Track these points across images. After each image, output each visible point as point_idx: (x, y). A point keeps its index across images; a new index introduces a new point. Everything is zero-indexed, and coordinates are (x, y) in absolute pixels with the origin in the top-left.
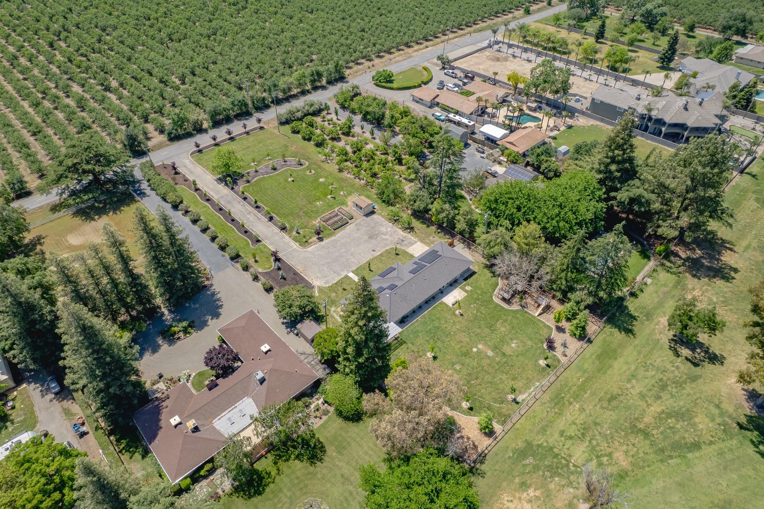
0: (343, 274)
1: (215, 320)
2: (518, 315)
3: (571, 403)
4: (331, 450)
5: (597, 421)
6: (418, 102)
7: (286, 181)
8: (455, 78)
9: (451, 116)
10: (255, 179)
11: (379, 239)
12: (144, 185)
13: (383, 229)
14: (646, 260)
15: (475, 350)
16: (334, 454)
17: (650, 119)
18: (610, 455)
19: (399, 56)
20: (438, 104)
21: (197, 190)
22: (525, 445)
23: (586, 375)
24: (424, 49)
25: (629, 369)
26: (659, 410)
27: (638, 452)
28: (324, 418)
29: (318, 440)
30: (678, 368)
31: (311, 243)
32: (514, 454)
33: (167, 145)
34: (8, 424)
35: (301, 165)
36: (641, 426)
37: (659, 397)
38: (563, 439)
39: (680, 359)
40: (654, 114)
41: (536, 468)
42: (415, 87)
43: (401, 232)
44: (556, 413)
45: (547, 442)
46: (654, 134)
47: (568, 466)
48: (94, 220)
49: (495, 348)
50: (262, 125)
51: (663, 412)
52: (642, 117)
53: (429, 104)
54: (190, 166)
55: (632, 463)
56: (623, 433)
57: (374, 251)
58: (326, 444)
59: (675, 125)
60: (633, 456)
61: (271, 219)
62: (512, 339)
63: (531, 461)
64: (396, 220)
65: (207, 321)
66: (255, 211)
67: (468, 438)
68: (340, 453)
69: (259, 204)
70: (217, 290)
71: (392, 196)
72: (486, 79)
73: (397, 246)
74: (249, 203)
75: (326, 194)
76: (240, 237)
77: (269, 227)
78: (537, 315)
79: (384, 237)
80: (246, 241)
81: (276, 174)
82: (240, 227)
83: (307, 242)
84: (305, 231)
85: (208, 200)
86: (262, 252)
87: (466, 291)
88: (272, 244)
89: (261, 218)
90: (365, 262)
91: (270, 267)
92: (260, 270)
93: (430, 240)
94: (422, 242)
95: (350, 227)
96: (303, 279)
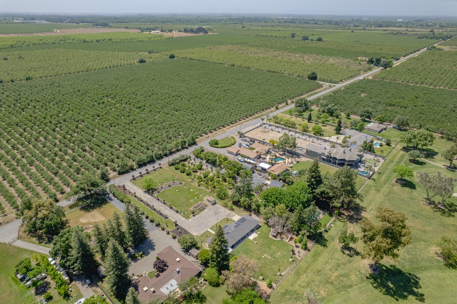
0: (206, 230)
1: (153, 251)
2: (280, 242)
3: (302, 274)
4: (209, 298)
5: (313, 280)
6: (230, 153)
7: (176, 191)
8: (246, 141)
9: (246, 159)
10: (161, 191)
11: (219, 214)
12: (111, 195)
13: (221, 210)
14: (331, 217)
15: (263, 257)
16: (210, 299)
17: (331, 157)
18: (318, 292)
19: (220, 131)
20: (239, 154)
21: (136, 196)
22: (285, 291)
23: (309, 263)
24: (231, 128)
25: (325, 260)
26: (337, 275)
27: (329, 290)
28: (205, 286)
29: (203, 295)
30: (344, 258)
31: (190, 217)
32: (281, 294)
33: (118, 177)
34: (70, 298)
35: (181, 184)
36: (330, 281)
37: (337, 270)
38: (300, 287)
39: (345, 255)
40: (332, 155)
41: (290, 299)
42: (228, 146)
43: (228, 211)
44: (297, 278)
45: (294, 289)
46: (333, 163)
47: (302, 297)
48: (90, 211)
49: (271, 255)
50: (161, 166)
51: (338, 275)
52: (328, 157)
53: (235, 154)
54: (131, 186)
55: (327, 295)
56: (323, 284)
57: (218, 219)
58: (206, 296)
59: (342, 160)
60: (327, 292)
61: (171, 208)
62: (278, 252)
63: (288, 296)
64: (226, 206)
65: (150, 252)
66: (164, 205)
67: (263, 290)
68: (212, 299)
69: (165, 202)
70: (152, 239)
71: (223, 196)
72: (260, 142)
73: (227, 217)
74: (160, 201)
75: (194, 196)
76: (159, 216)
77: (171, 211)
78: (287, 241)
79: (221, 213)
80: (162, 218)
81: (171, 188)
82: (158, 212)
83: (188, 217)
84: (187, 213)
85: (142, 201)
86: (169, 222)
87: (258, 234)
88: (173, 219)
89: (167, 208)
90: (214, 224)
91: (174, 228)
92: (170, 230)
93: (241, 214)
94: (238, 215)
95: (206, 210)
96: (189, 233)
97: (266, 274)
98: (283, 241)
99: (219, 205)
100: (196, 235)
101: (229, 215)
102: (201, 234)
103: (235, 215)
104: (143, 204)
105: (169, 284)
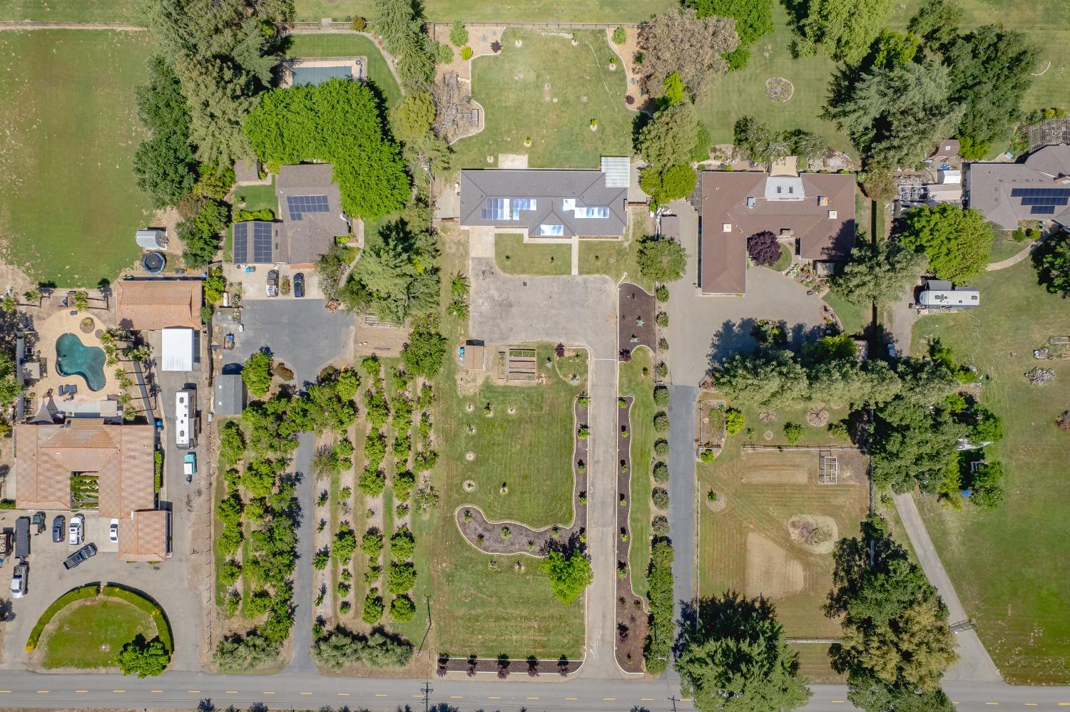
0: (580, 279)
21: (622, 567)
29: (735, 134)
31: (574, 350)
32: (619, 9)
43: (472, 290)
48: (762, 601)
49: (538, 87)
57: (525, 284)
58: (733, 127)
61: (583, 429)
64: (460, 307)
73: (497, 269)
74: (585, 483)
75: (490, 423)
76: (634, 427)
77: (594, 417)
78: (469, 81)
79: (496, 295)
80: (632, 413)
81: (511, 519)
82: (623, 444)
83: (577, 356)
84: (565, 375)
85: (623, 531)
86: (630, 381)
87: (496, 159)
88: (612, 385)
89: (591, 443)
90: (547, 276)
91: (639, 349)
92: (651, 353)
93: (457, 249)
94: (467, 253)
95: (516, 341)
96: (622, 305)
97: (596, 63)
98: (472, 93)
99: (470, 329)
100: (616, 282)
101: (484, 272)
102: (604, 275)
103: (473, 259)
104: (632, 512)
105: (781, 195)
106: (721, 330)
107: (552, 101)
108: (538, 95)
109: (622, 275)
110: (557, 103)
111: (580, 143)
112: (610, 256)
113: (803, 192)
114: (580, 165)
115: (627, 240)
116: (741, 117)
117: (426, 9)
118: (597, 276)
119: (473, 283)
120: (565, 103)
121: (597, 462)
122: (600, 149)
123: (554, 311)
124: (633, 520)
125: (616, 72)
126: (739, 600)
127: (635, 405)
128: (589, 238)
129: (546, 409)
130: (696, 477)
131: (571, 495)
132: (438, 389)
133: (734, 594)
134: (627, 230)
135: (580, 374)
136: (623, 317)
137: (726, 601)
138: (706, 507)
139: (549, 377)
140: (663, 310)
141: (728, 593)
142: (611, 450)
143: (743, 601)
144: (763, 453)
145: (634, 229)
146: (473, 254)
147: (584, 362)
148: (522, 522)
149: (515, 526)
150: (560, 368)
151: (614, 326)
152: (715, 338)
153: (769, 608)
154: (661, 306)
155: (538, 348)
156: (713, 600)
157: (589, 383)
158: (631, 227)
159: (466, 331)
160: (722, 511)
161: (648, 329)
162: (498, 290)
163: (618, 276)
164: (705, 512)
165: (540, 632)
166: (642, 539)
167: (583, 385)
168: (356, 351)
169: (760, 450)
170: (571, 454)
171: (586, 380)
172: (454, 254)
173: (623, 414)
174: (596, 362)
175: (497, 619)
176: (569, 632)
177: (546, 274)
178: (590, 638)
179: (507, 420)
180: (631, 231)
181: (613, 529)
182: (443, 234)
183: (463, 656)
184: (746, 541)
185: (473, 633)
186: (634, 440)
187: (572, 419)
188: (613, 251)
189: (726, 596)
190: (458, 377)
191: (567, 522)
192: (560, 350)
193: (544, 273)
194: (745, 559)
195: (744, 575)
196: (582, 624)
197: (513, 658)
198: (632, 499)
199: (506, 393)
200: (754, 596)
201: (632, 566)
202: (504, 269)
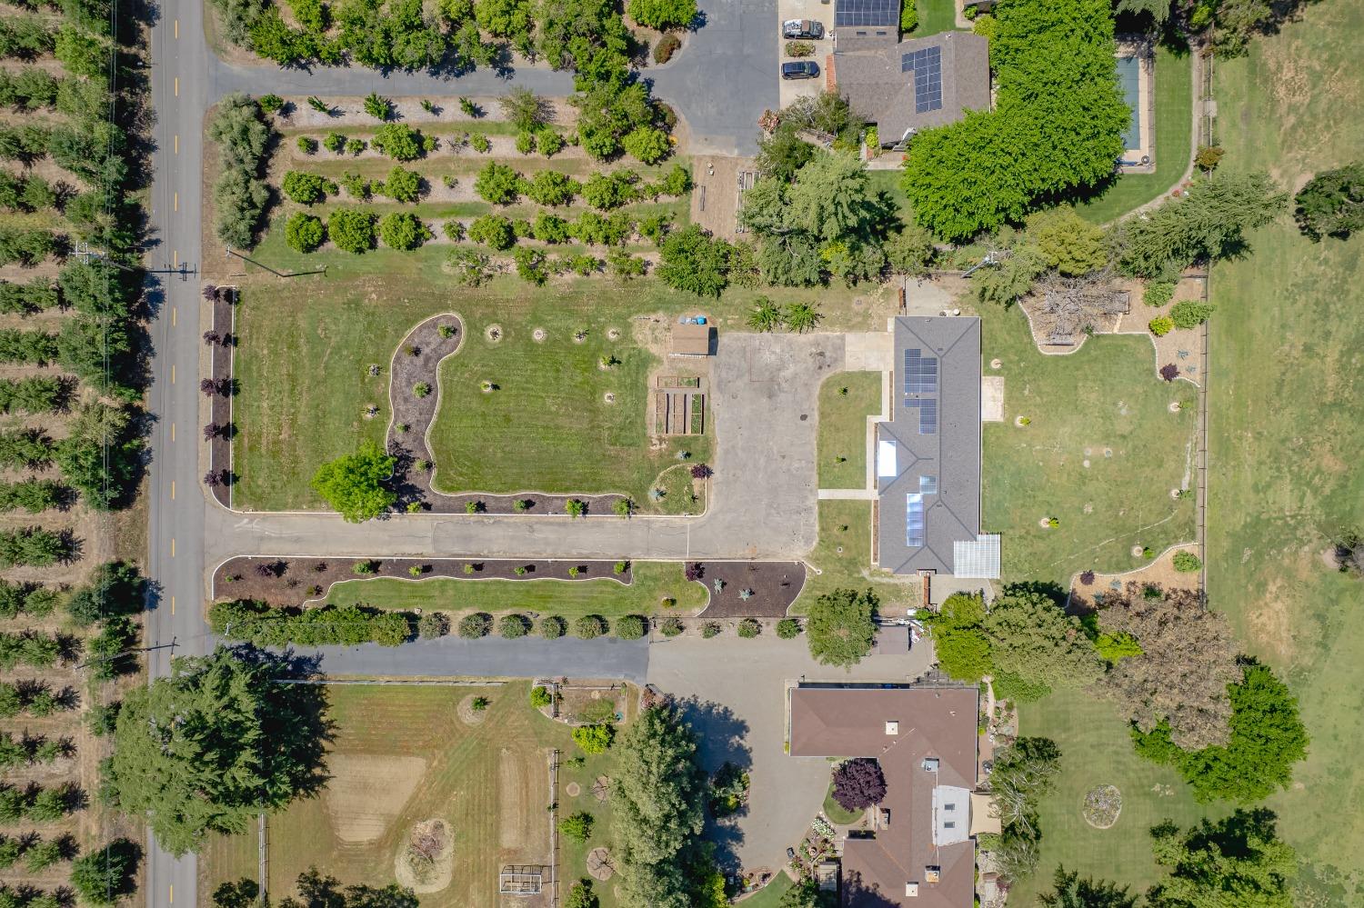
0: (812, 502)
2: (1093, 353)
3: (1240, 438)
7: (481, 396)
10: (430, 449)
11: (784, 385)
15: (1087, 464)
21: (372, 567)
22: (1230, 540)
23: (1232, 377)
27: (1343, 439)
28: (1015, 712)
32: (1227, 561)
35: (452, 331)
36: (1329, 399)
37: (1327, 334)
38: (1261, 495)
45: (1248, 514)
49: (1106, 437)
51: (1342, 355)
55: (1346, 459)
56: (1316, 427)
57: (804, 417)
60: (1341, 449)
61: (582, 507)
62: (1115, 404)
63: (1249, 553)
73: (827, 374)
74: (499, 510)
75: (591, 365)
76: (586, 585)
77: (600, 525)
78: (1116, 331)
79: (787, 373)
80: (606, 583)
81: (444, 398)
82: (559, 569)
83: (694, 498)
84: (663, 480)
85: (427, 569)
86: (655, 579)
87: (997, 373)
88: (648, 552)
89: (561, 520)
90: (816, 453)
91: (704, 593)
92: (697, 611)
93: (857, 314)
94: (851, 328)
95: (716, 404)
96: (772, 567)
97: (1143, 526)
98: (1098, 336)
99: (735, 334)
100: (807, 557)
101: (822, 354)
102: (817, 539)
103: (843, 338)
104: (455, 582)
105: (941, 810)
106: (734, 717)
107: (1085, 458)
108: (1095, 437)
109: (818, 566)
110: (1082, 466)
111: (1021, 502)
112: (847, 548)
113: (946, 843)
114: (988, 504)
115: (871, 575)
116: (1060, 748)
117: (1229, 264)
118: (817, 528)
119: (805, 338)
120: (1083, 478)
121: (531, 528)
122: (1011, 532)
123: (762, 461)
124: (444, 583)
125: (1129, 556)
126: (324, 743)
127: (618, 586)
128: (876, 516)
129: (612, 451)
130: (508, 679)
131: (482, 490)
132: (643, 284)
133: (334, 736)
134: (886, 575)
135: (666, 503)
136: (753, 568)
137: (322, 724)
138: (464, 695)
139: (661, 456)
140: (764, 629)
141: (334, 727)
142: (549, 551)
143: (323, 750)
144: (546, 781)
145: (889, 585)
146: (850, 337)
147: (685, 509)
148: (440, 415)
149: (433, 403)
150: (675, 472)
151: (738, 553)
152: (721, 709)
153: (313, 790)
154: (770, 627)
155: (706, 439)
156: (324, 705)
157: (652, 517)
158: (892, 581)
159: (732, 327)
160: (458, 718)
161: (734, 607)
162: (796, 375)
163: (817, 560)
164: (456, 694)
165: (274, 443)
166: (415, 597)
167: (649, 508)
168: (700, 159)
169: (551, 776)
170: (544, 488)
171: (657, 512)
172: (849, 308)
173: (604, 568)
174: (684, 527)
175: (293, 379)
176: (273, 487)
177: (820, 451)
178: (265, 518)
179: (594, 392)
180: (885, 580)
181: (428, 552)
182: (881, 291)
183: (237, 327)
184: (413, 754)
185: (271, 340)
186: (566, 585)
187: (597, 490)
188: (854, 553)
189: (330, 724)
190: (660, 315)
191: (440, 482)
192: (703, 472)
193: (821, 447)
194: (386, 753)
195: (361, 751)
196: (285, 507)
197: (234, 402)
198: (475, 583)
199: (636, 389)
200: (330, 767)
201: (374, 582)
202: (826, 385)
